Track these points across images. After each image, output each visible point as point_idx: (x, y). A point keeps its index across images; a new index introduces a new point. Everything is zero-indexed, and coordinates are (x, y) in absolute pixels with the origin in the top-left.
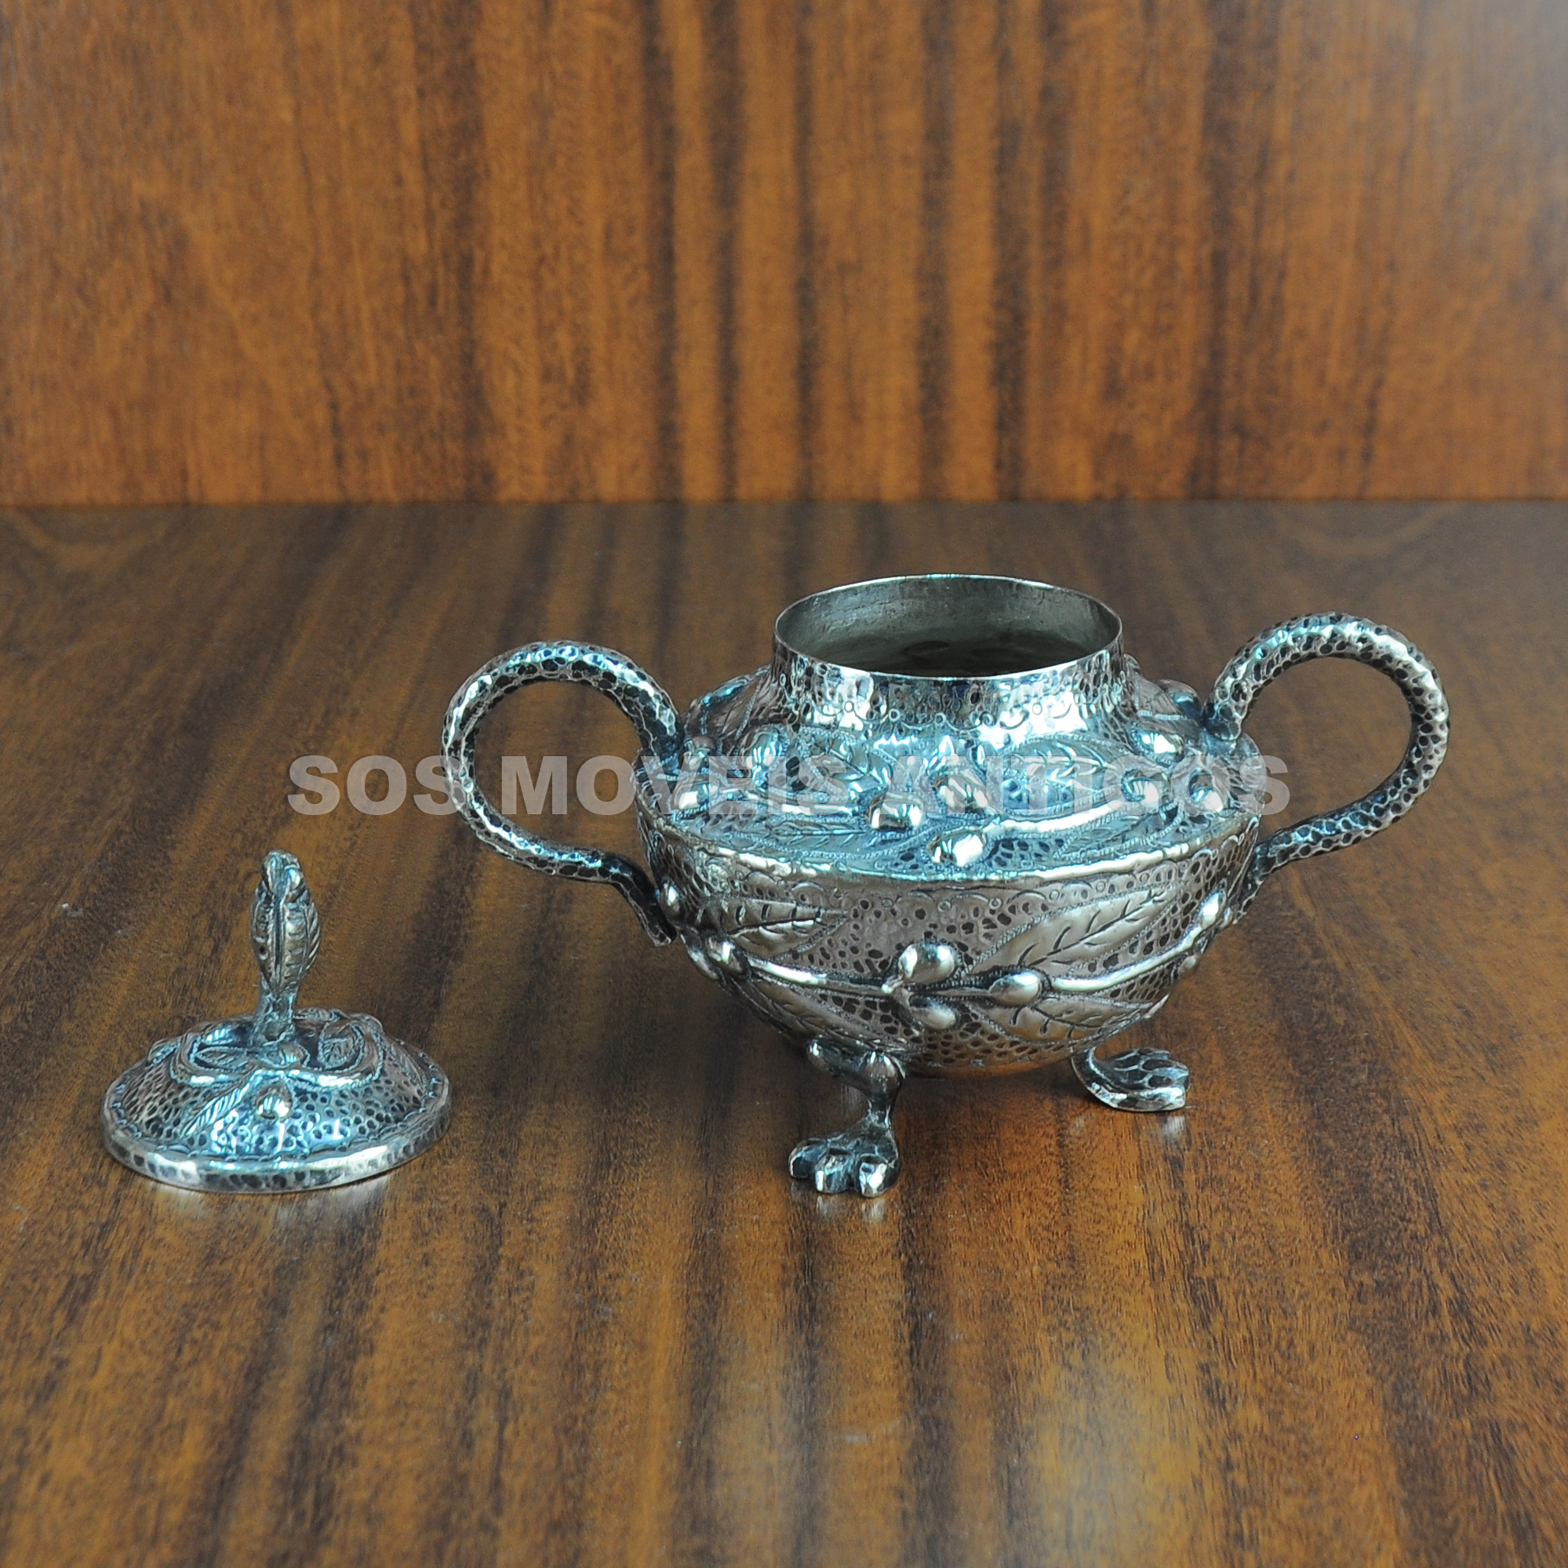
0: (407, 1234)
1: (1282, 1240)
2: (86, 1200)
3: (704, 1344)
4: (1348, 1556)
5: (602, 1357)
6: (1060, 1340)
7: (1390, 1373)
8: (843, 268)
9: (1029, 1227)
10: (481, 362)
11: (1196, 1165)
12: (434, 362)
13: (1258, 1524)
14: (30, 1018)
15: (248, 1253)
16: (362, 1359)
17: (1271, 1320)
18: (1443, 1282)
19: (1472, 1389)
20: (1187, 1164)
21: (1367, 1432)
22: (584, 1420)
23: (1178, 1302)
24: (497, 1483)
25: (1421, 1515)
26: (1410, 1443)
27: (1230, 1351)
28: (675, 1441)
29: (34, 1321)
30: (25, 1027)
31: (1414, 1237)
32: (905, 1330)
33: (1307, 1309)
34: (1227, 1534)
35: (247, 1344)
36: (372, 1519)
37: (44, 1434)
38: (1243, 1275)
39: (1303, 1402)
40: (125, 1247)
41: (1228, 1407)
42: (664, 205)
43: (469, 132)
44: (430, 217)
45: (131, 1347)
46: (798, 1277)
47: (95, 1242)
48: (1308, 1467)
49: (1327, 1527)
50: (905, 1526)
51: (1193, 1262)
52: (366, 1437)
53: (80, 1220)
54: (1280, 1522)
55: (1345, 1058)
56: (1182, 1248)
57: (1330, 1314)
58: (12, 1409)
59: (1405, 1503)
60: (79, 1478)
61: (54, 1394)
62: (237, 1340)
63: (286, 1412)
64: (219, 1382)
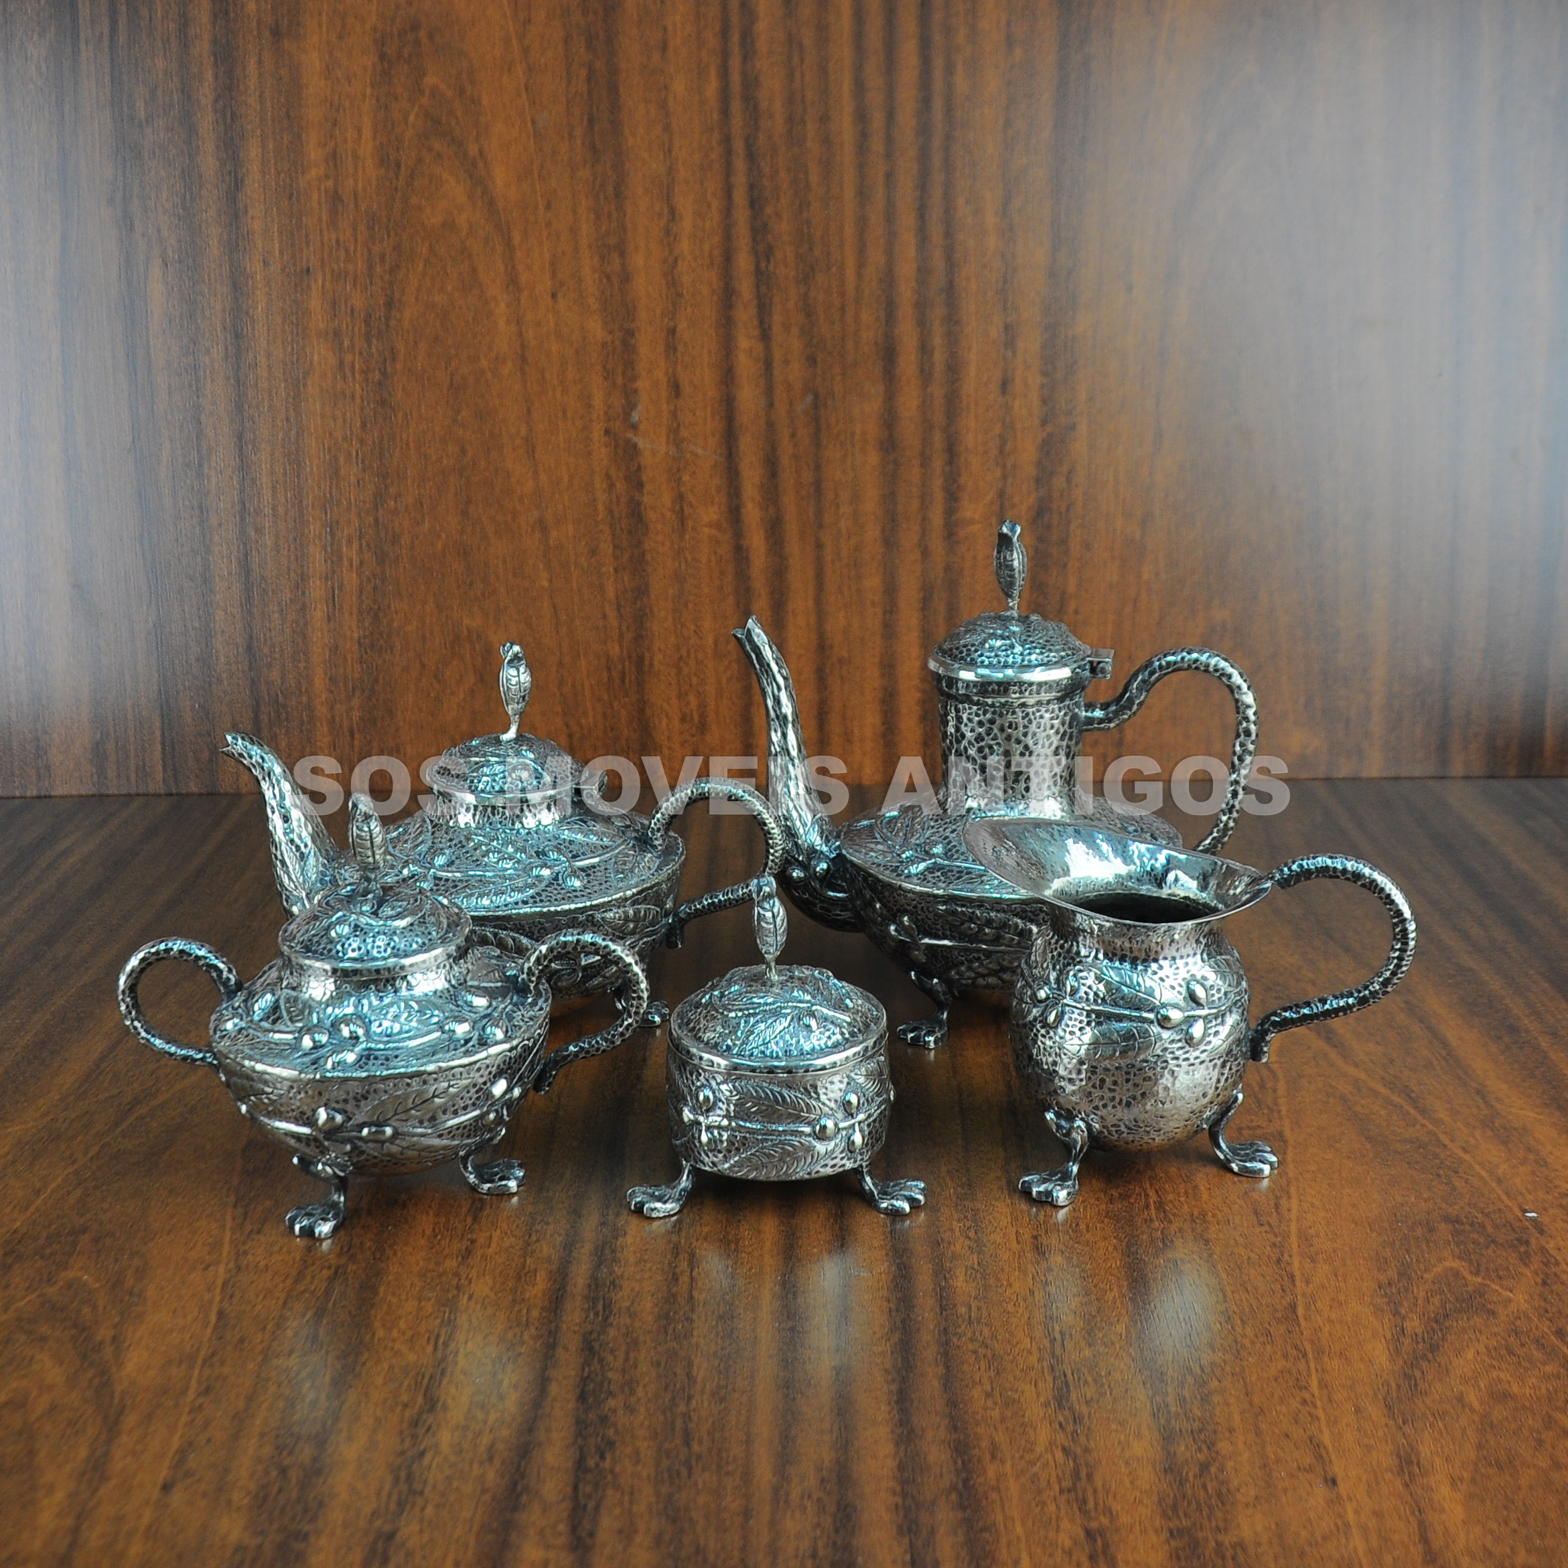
4: (1103, 1324)
5: (739, 1237)
6: (964, 1225)
7: (1125, 1237)
8: (841, 661)
10: (648, 712)
12: (623, 712)
16: (621, 1239)
19: (1164, 1244)
21: (1114, 1266)
24: (691, 1297)
25: (1139, 1304)
26: (1135, 1271)
27: (1047, 1229)
28: (777, 1277)
29: (457, 1221)
32: (888, 1221)
33: (1085, 1208)
35: (563, 1232)
36: (632, 1315)
37: (468, 1276)
41: (1047, 1255)
43: (642, 591)
44: (621, 636)
45: (506, 1234)
50: (891, 1315)
52: (625, 1276)
58: (451, 1264)
59: (1131, 1299)
60: (487, 1296)
61: (470, 1256)
62: (557, 1230)
63: (585, 1264)
64: (551, 1250)
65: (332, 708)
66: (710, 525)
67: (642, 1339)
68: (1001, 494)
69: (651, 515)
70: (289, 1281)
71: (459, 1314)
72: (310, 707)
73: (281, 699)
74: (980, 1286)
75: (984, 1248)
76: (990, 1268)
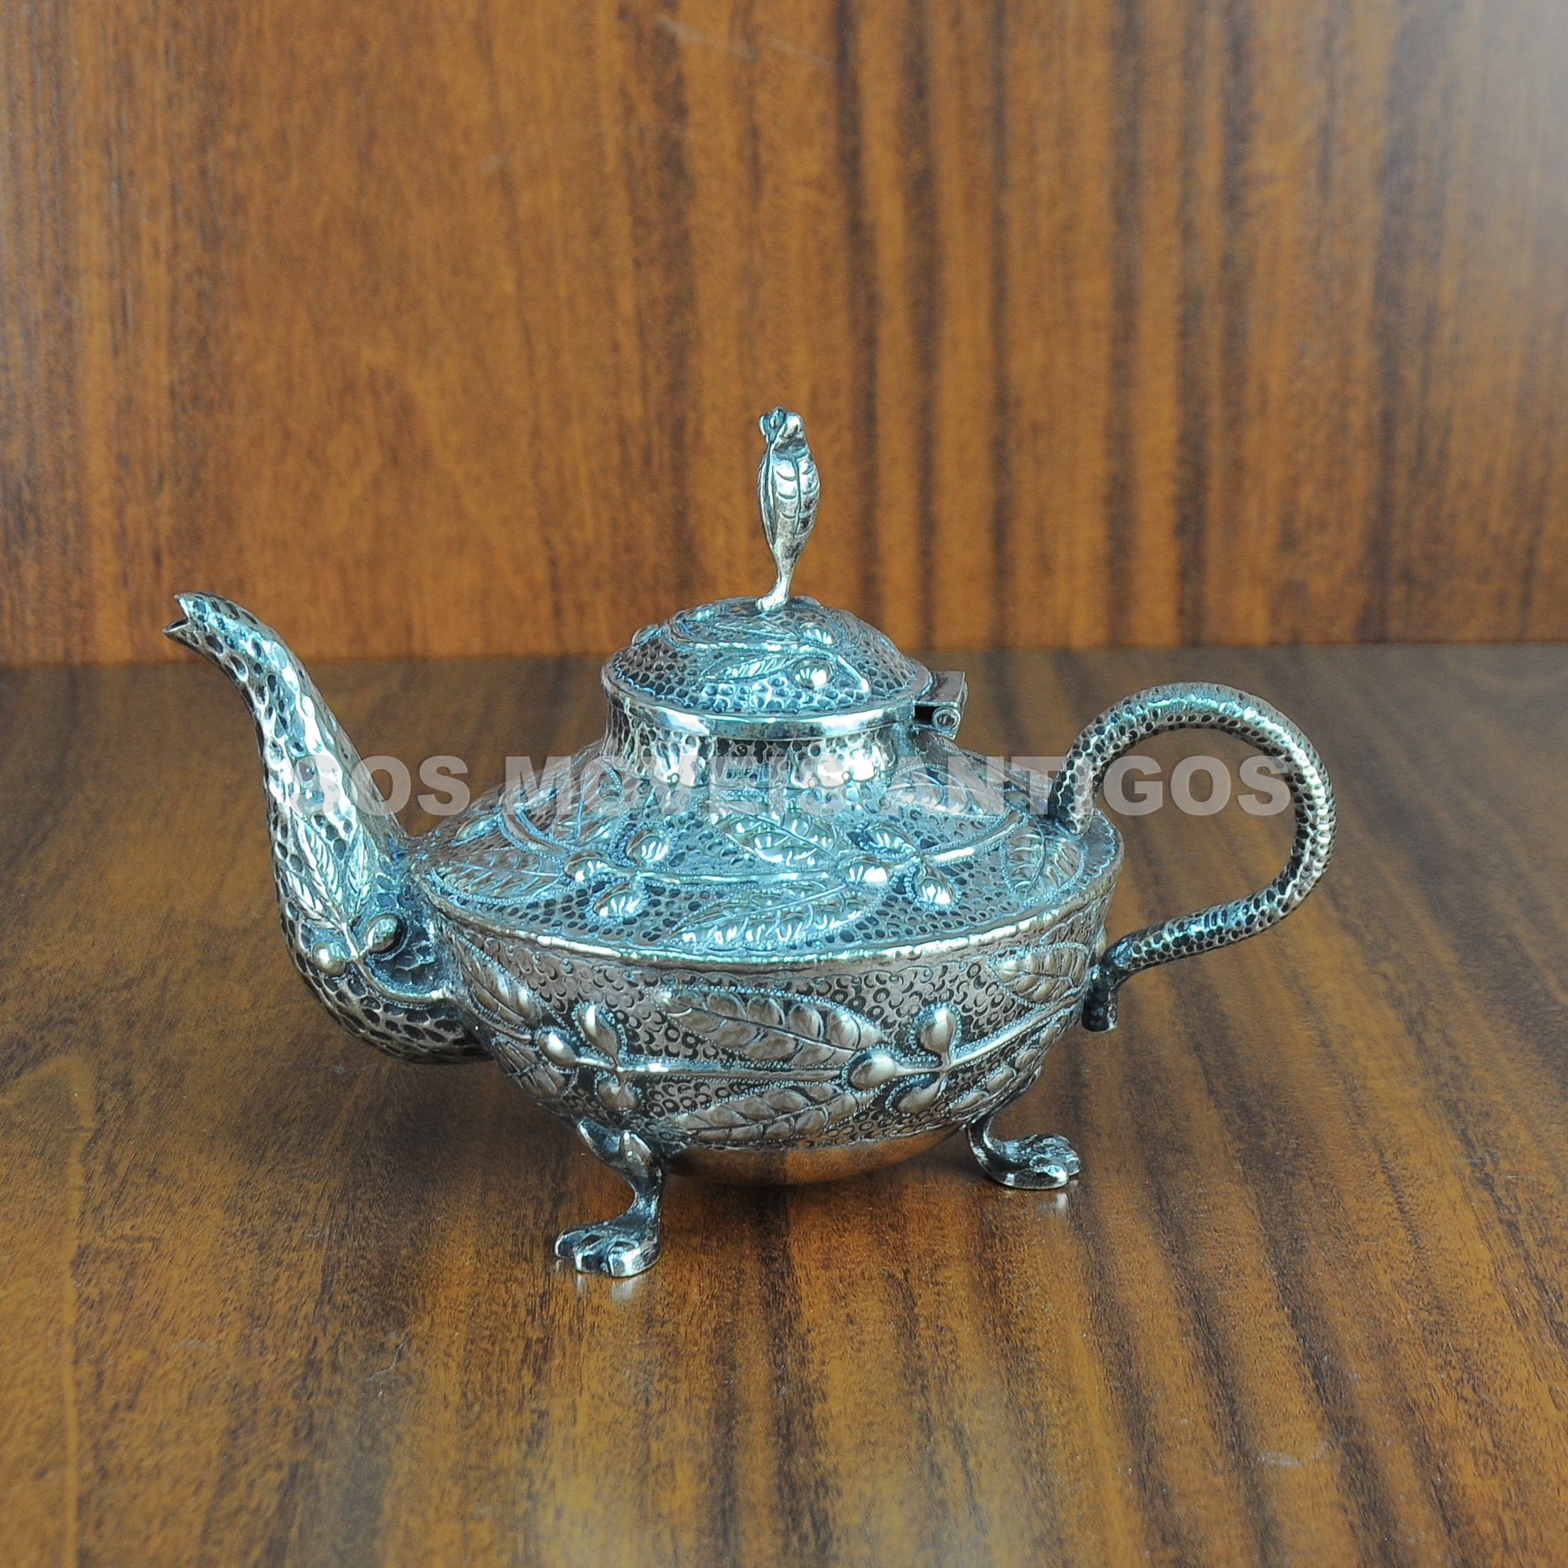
0: (825, 1298)
2: (518, 1273)
3: (1127, 1386)
5: (1038, 1399)
6: (1449, 1376)
8: (1036, 428)
9: (1393, 1282)
10: (693, 519)
11: (1530, 1226)
12: (648, 519)
15: (684, 1317)
16: (818, 1407)
20: (1522, 1226)
22: (1038, 1453)
23: (1548, 1343)
24: (975, 1508)
28: (1126, 1469)
29: (504, 1379)
30: (410, 1125)
32: (1307, 1371)
35: (708, 1395)
36: (870, 1539)
37: (545, 1476)
40: (568, 1315)
42: (867, 370)
43: (682, 302)
44: (645, 382)
45: (602, 1399)
46: (1195, 1329)
47: (538, 1310)
50: (1356, 1536)
51: (1551, 1309)
52: (842, 1469)
53: (519, 1292)
56: (1538, 1298)
58: (509, 1455)
60: (590, 1510)
61: (543, 1441)
62: (697, 1391)
63: (763, 1451)
64: (693, 1427)
65: (120, 512)
66: (807, 183)
68: (1325, 130)
69: (700, 166)
70: (207, 1493)
71: (542, 1544)
72: (80, 510)
73: (27, 495)
74: (1508, 1483)
75: (1497, 1417)
76: (1519, 1453)
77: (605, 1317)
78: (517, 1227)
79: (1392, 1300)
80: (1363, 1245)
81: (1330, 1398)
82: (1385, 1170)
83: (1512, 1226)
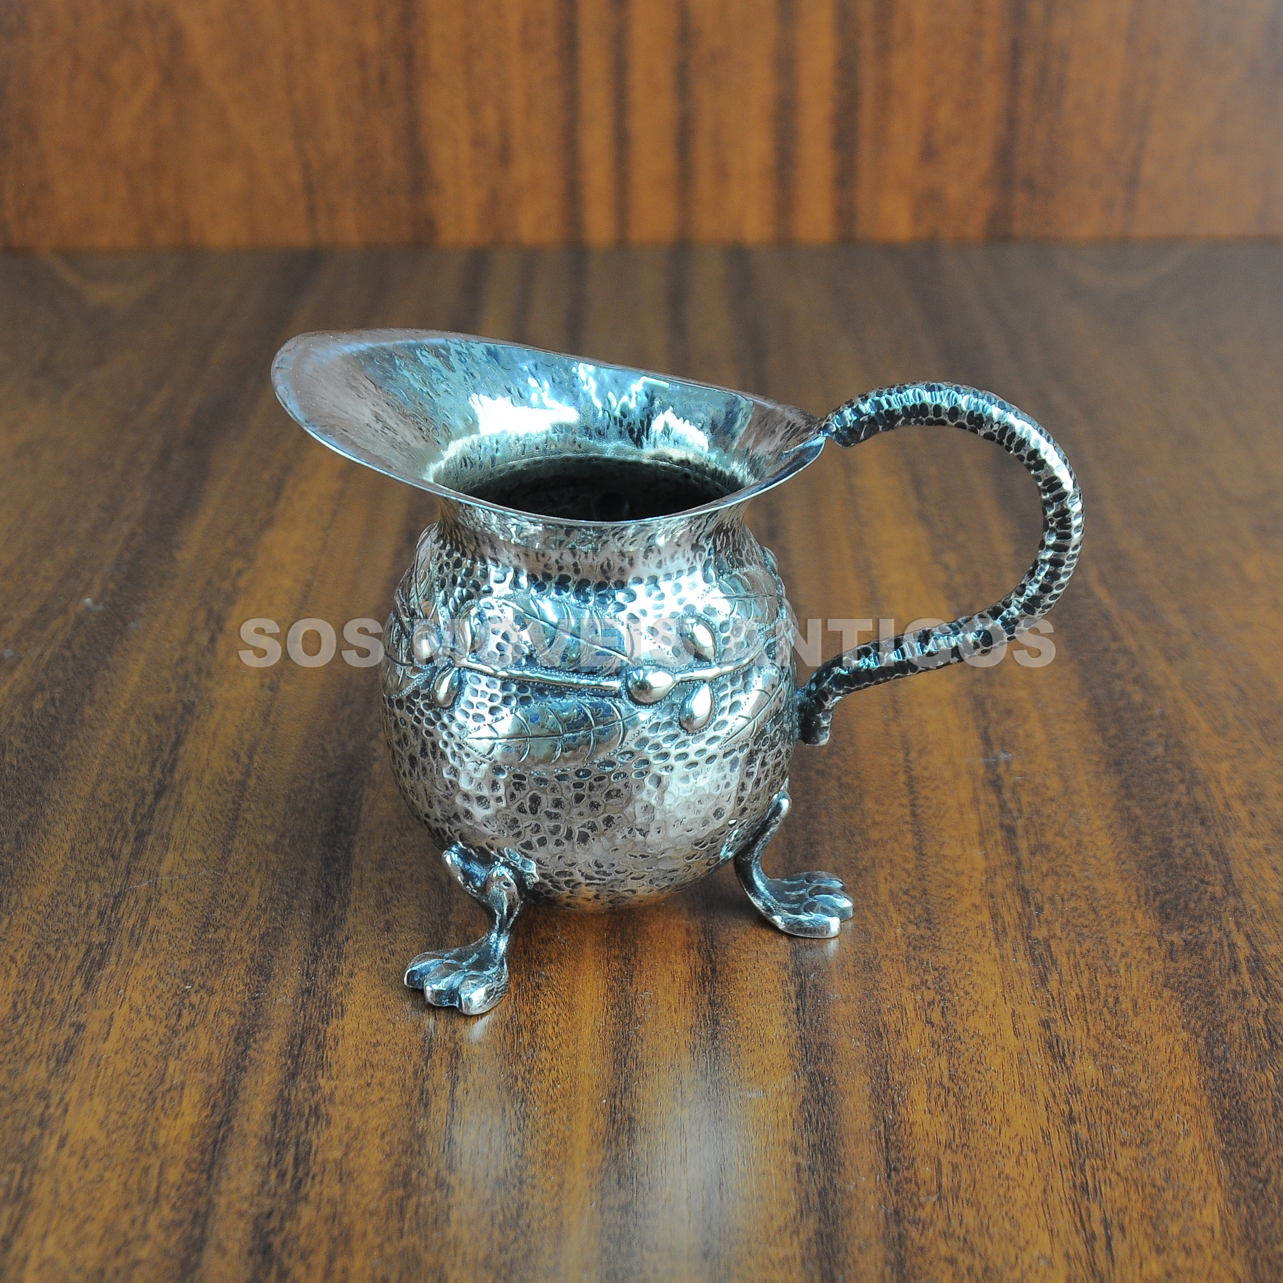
0: (372, 902)
1: (1103, 902)
2: (102, 872)
3: (623, 1003)
4: (1178, 1205)
5: (538, 1018)
6: (922, 998)
7: (1203, 1027)
8: (714, 55)
9: (891, 892)
10: (423, 131)
11: (1027, 832)
12: (385, 131)
13: (1100, 1175)
14: (58, 703)
15: (238, 922)
16: (334, 1022)
17: (1099, 979)
18: (1240, 940)
19: (1273, 1043)
20: (1020, 831)
21: (1187, 1086)
22: (523, 1079)
23: (1020, 962)
24: (450, 1141)
25: (1238, 1164)
26: (1224, 1096)
27: (1066, 1009)
28: (601, 1100)
29: (56, 988)
30: (53, 711)
31: (1213, 898)
32: (792, 989)
33: (1128, 966)
34: (1074, 1186)
35: (236, 1008)
36: (344, 1176)
37: (62, 1098)
38: (1072, 935)
39: (1131, 1056)
40: (134, 917)
41: (1068, 1060)
44: (380, 12)
45: (138, 1012)
46: (700, 941)
47: (109, 911)
48: (1139, 1118)
49: (1158, 1178)
50: (800, 1181)
51: (1030, 924)
52: (338, 1096)
53: (97, 891)
54: (1118, 1174)
55: (1144, 733)
56: (1020, 910)
57: (1148, 972)
58: (35, 1073)
59: (1223, 1153)
60: (93, 1140)
61: (72, 1058)
62: (227, 1005)
63: (270, 1073)
64: (213, 1045)
67: (358, 1227)
71: (37, 1178)
74: (954, 1121)
75: (958, 1045)
76: (971, 1086)
77: (166, 920)
78: (115, 822)
79: (886, 912)
80: (871, 852)
81: (808, 1021)
82: (908, 769)
83: (1010, 831)
